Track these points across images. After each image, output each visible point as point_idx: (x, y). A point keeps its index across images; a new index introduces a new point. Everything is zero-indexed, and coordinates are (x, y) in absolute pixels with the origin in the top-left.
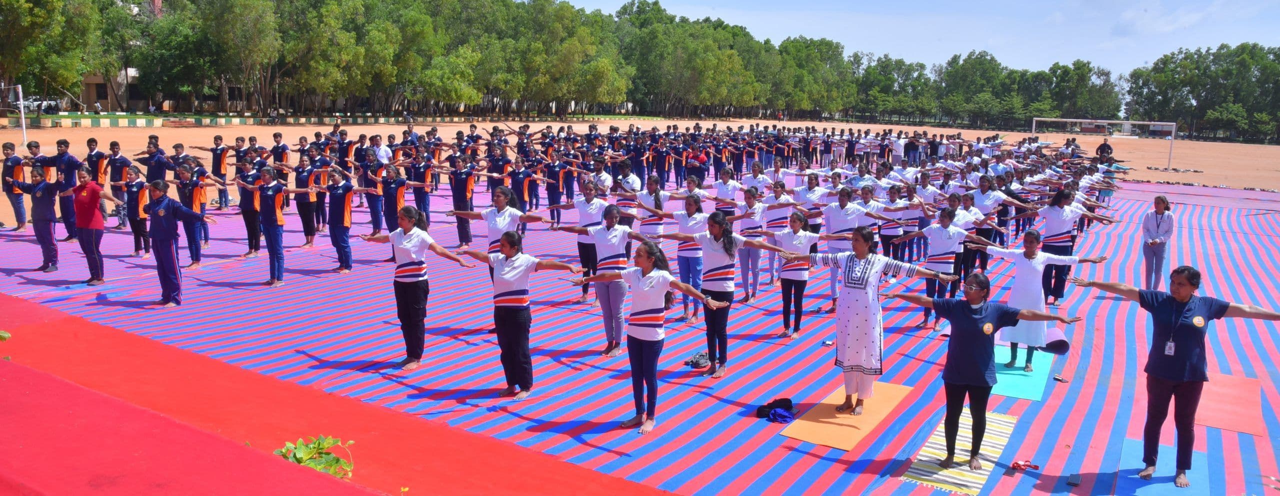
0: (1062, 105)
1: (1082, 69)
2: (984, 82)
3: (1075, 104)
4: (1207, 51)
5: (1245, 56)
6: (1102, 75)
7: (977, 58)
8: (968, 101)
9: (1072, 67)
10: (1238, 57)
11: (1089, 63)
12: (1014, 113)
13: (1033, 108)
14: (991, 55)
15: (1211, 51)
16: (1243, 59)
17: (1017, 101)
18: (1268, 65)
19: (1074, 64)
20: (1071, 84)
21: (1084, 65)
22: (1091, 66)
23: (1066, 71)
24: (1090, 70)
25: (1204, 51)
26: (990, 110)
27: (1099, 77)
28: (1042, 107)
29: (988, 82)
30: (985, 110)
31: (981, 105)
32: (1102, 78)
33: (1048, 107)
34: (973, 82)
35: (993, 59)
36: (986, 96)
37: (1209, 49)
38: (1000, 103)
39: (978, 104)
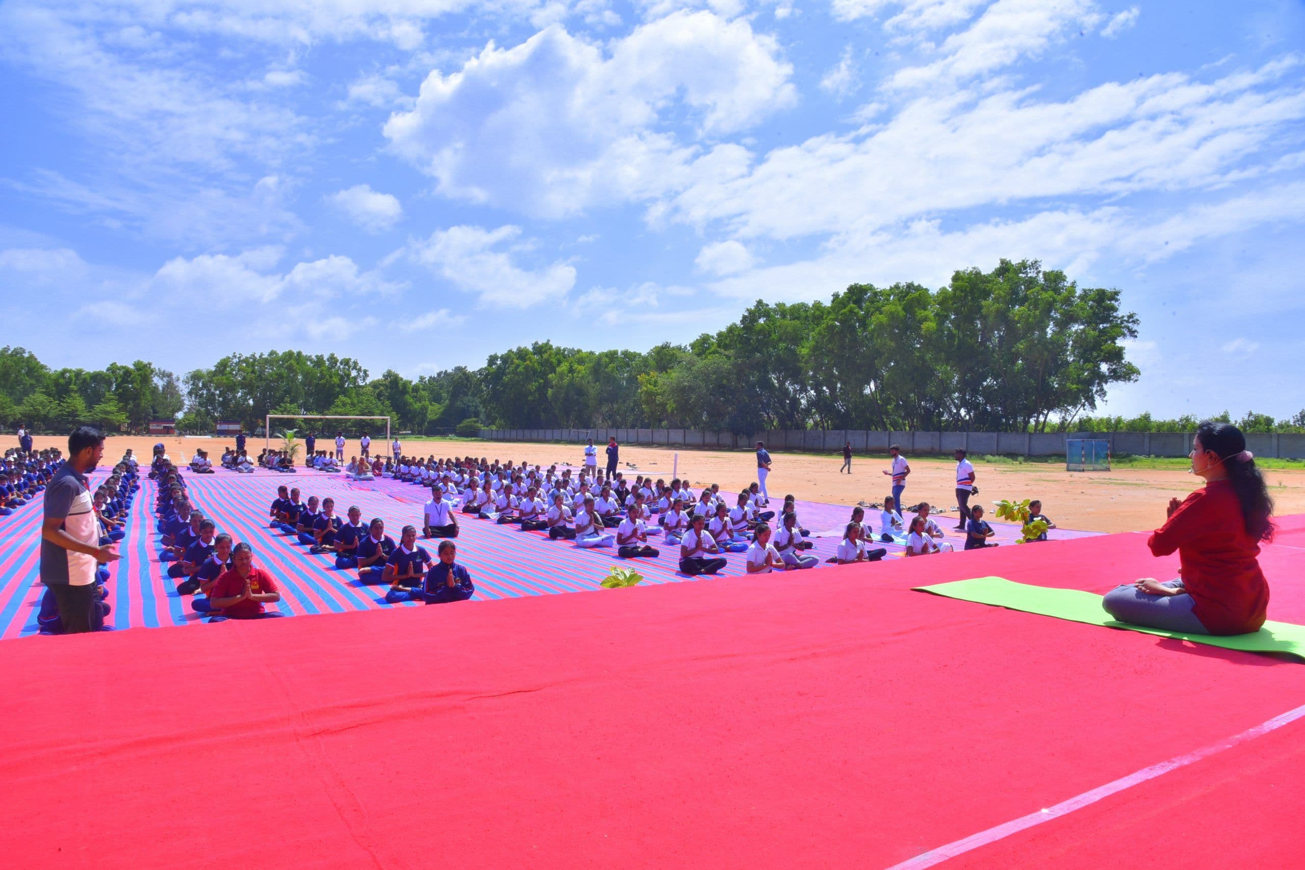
0: (126, 406)
1: (143, 372)
2: (33, 382)
3: (138, 405)
4: (260, 357)
5: (292, 361)
6: (164, 376)
7: (12, 355)
8: (19, 402)
9: (132, 367)
10: (287, 362)
11: (150, 364)
12: (78, 416)
13: (98, 410)
14: (30, 352)
15: (264, 357)
16: (291, 364)
17: (78, 403)
18: (310, 371)
19: (134, 365)
20: (135, 385)
21: (145, 366)
22: (152, 367)
23: (127, 372)
24: (152, 371)
25: (257, 356)
26: (48, 412)
27: (162, 379)
28: (109, 409)
29: (38, 381)
30: (43, 412)
31: (37, 407)
32: (164, 379)
33: (115, 409)
34: (18, 382)
35: (31, 356)
36: (40, 397)
37: (262, 355)
38: (59, 405)
39: (32, 406)
